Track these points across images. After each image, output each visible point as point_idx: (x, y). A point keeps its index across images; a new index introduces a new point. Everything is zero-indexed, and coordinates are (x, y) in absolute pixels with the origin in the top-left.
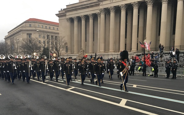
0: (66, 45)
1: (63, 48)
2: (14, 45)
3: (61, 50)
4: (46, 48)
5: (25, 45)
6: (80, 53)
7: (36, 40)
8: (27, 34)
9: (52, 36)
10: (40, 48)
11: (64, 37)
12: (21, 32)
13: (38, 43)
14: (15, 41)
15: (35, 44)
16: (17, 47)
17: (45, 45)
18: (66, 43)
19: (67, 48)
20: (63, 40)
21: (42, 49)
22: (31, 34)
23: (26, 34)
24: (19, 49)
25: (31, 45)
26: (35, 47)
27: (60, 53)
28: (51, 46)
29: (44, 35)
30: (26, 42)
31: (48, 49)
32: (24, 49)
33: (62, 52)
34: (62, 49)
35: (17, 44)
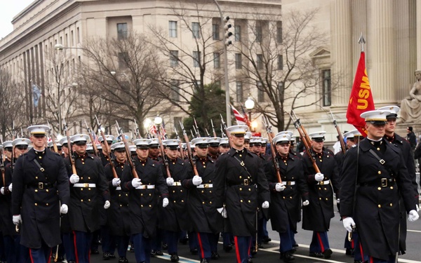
0: (325, 64)
1: (305, 77)
2: (42, 83)
3: (292, 89)
4: (211, 86)
5: (95, 78)
6: (413, 104)
7: (156, 41)
8: (109, 19)
9: (241, 23)
10: (176, 85)
11: (310, 15)
12: (80, 9)
13: (163, 57)
14: (48, 63)
15: (146, 68)
16: (55, 91)
17: (203, 71)
18: (322, 52)
19: (326, 77)
20: (305, 33)
21: (187, 92)
22: (130, 17)
23: (104, 21)
24: (67, 105)
25: (126, 76)
26: (147, 81)
27: (287, 109)
28: (233, 71)
29: (196, 20)
30: (99, 61)
31: (220, 93)
32: (91, 102)
33: (299, 102)
34: (300, 84)
35: (58, 78)
